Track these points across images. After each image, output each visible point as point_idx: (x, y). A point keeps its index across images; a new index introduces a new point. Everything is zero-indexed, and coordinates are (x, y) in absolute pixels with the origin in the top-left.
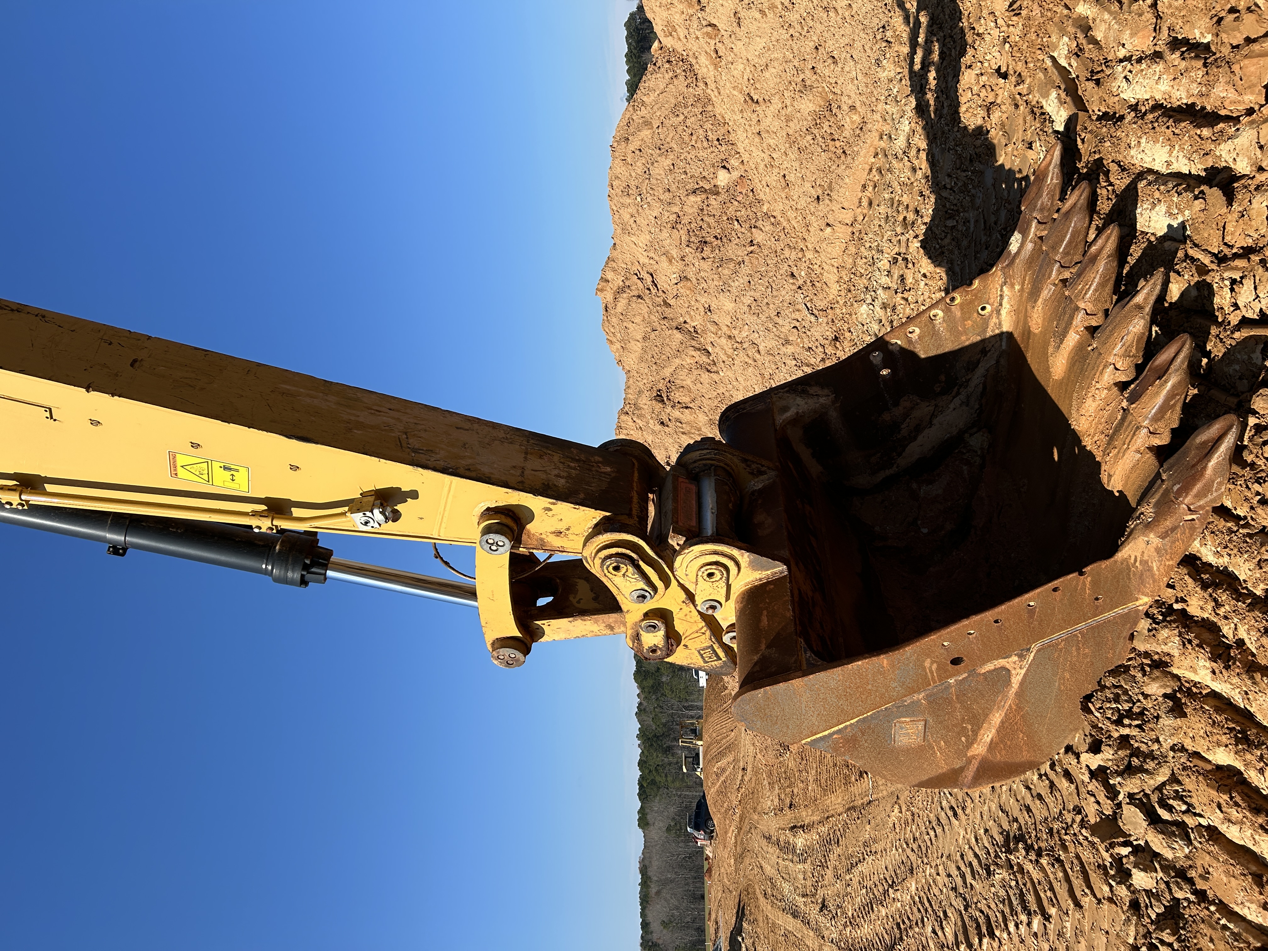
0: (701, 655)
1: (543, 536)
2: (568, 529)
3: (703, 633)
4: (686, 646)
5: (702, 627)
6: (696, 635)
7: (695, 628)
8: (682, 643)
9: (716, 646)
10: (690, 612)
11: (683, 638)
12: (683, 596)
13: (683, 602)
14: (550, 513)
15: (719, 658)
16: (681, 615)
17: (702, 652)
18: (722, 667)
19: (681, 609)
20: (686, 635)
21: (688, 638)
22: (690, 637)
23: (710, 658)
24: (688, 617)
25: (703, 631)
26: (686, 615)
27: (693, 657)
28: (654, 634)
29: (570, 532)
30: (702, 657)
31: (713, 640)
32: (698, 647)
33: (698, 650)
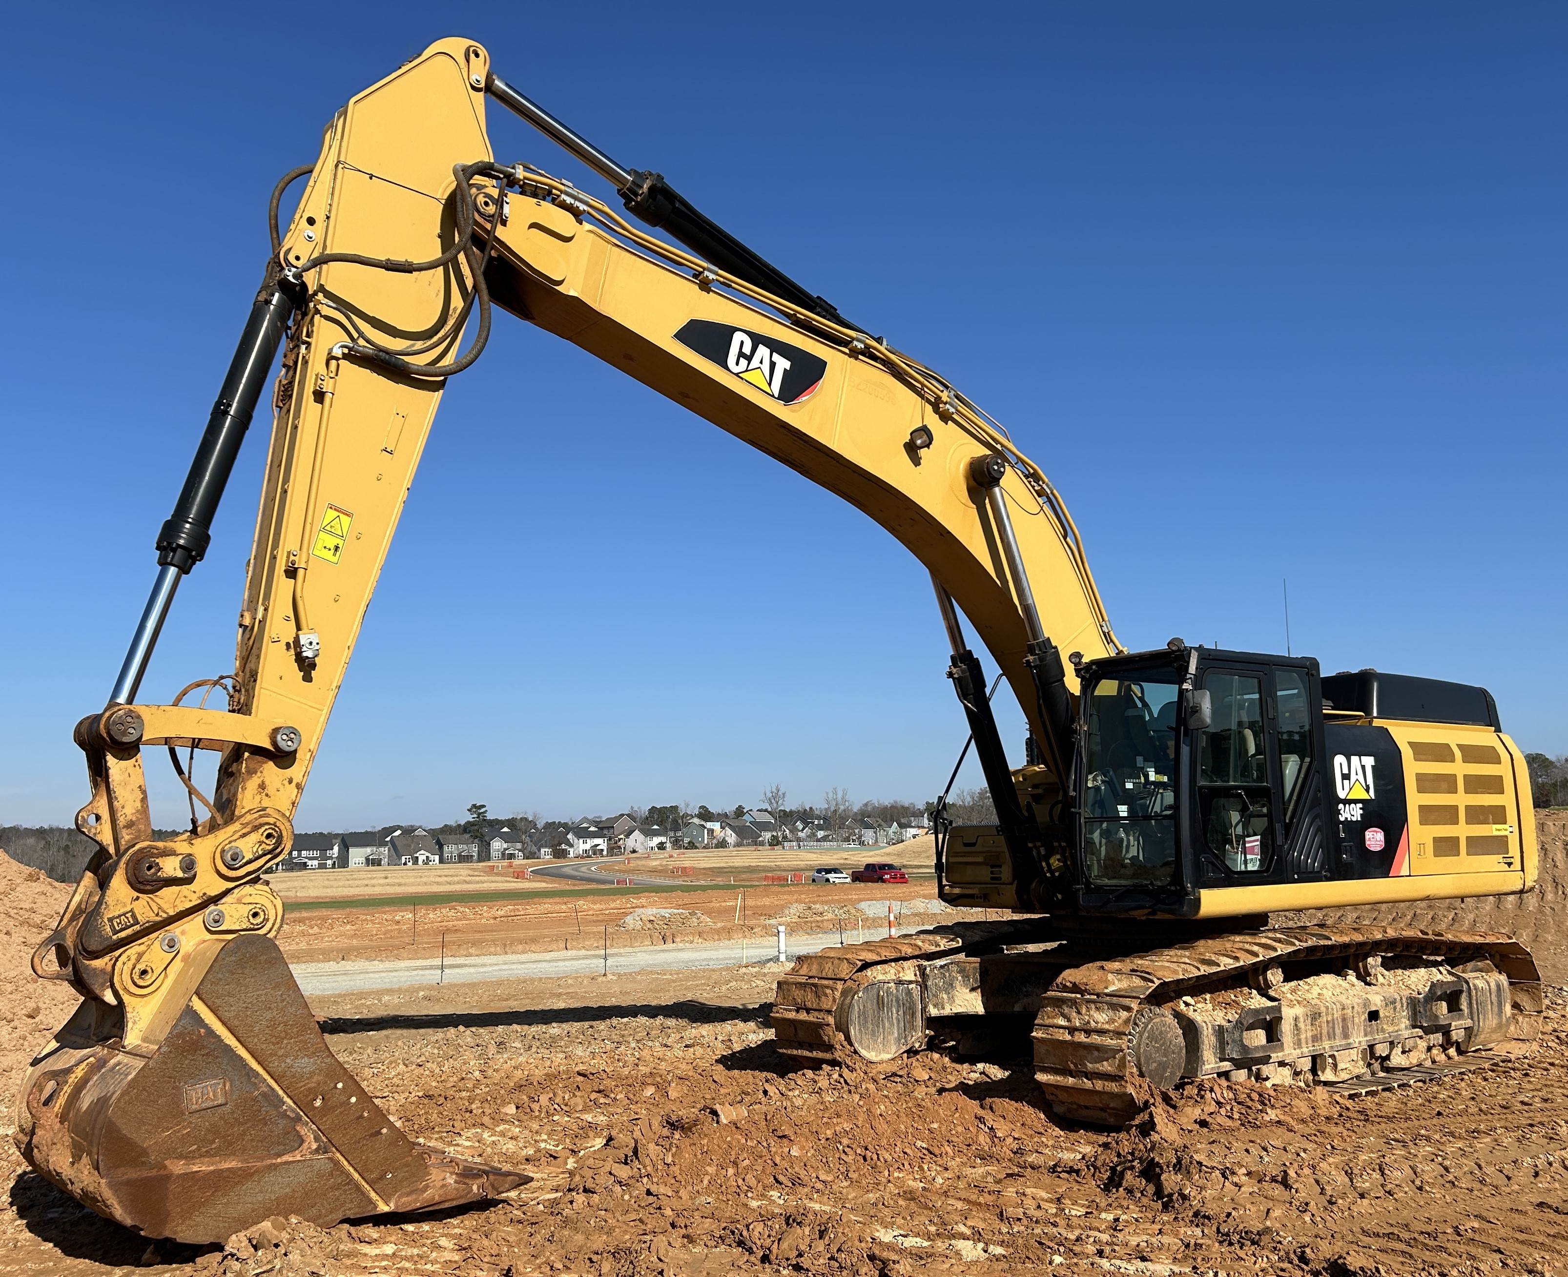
1: (259, 774)
2: (267, 795)
3: (157, 914)
4: (138, 899)
5: (166, 913)
6: (155, 908)
7: (165, 907)
8: (141, 895)
9: (137, 928)
10: (191, 902)
11: (150, 896)
13: (207, 894)
14: (286, 782)
15: (116, 932)
16: (185, 893)
17: (129, 915)
19: (194, 892)
20: (155, 899)
21: (149, 900)
22: (151, 902)
23: (118, 924)
24: (184, 899)
25: (161, 913)
26: (185, 897)
27: (119, 907)
28: (179, 868)
29: (264, 797)
31: (147, 925)
32: (136, 911)
33: (132, 911)
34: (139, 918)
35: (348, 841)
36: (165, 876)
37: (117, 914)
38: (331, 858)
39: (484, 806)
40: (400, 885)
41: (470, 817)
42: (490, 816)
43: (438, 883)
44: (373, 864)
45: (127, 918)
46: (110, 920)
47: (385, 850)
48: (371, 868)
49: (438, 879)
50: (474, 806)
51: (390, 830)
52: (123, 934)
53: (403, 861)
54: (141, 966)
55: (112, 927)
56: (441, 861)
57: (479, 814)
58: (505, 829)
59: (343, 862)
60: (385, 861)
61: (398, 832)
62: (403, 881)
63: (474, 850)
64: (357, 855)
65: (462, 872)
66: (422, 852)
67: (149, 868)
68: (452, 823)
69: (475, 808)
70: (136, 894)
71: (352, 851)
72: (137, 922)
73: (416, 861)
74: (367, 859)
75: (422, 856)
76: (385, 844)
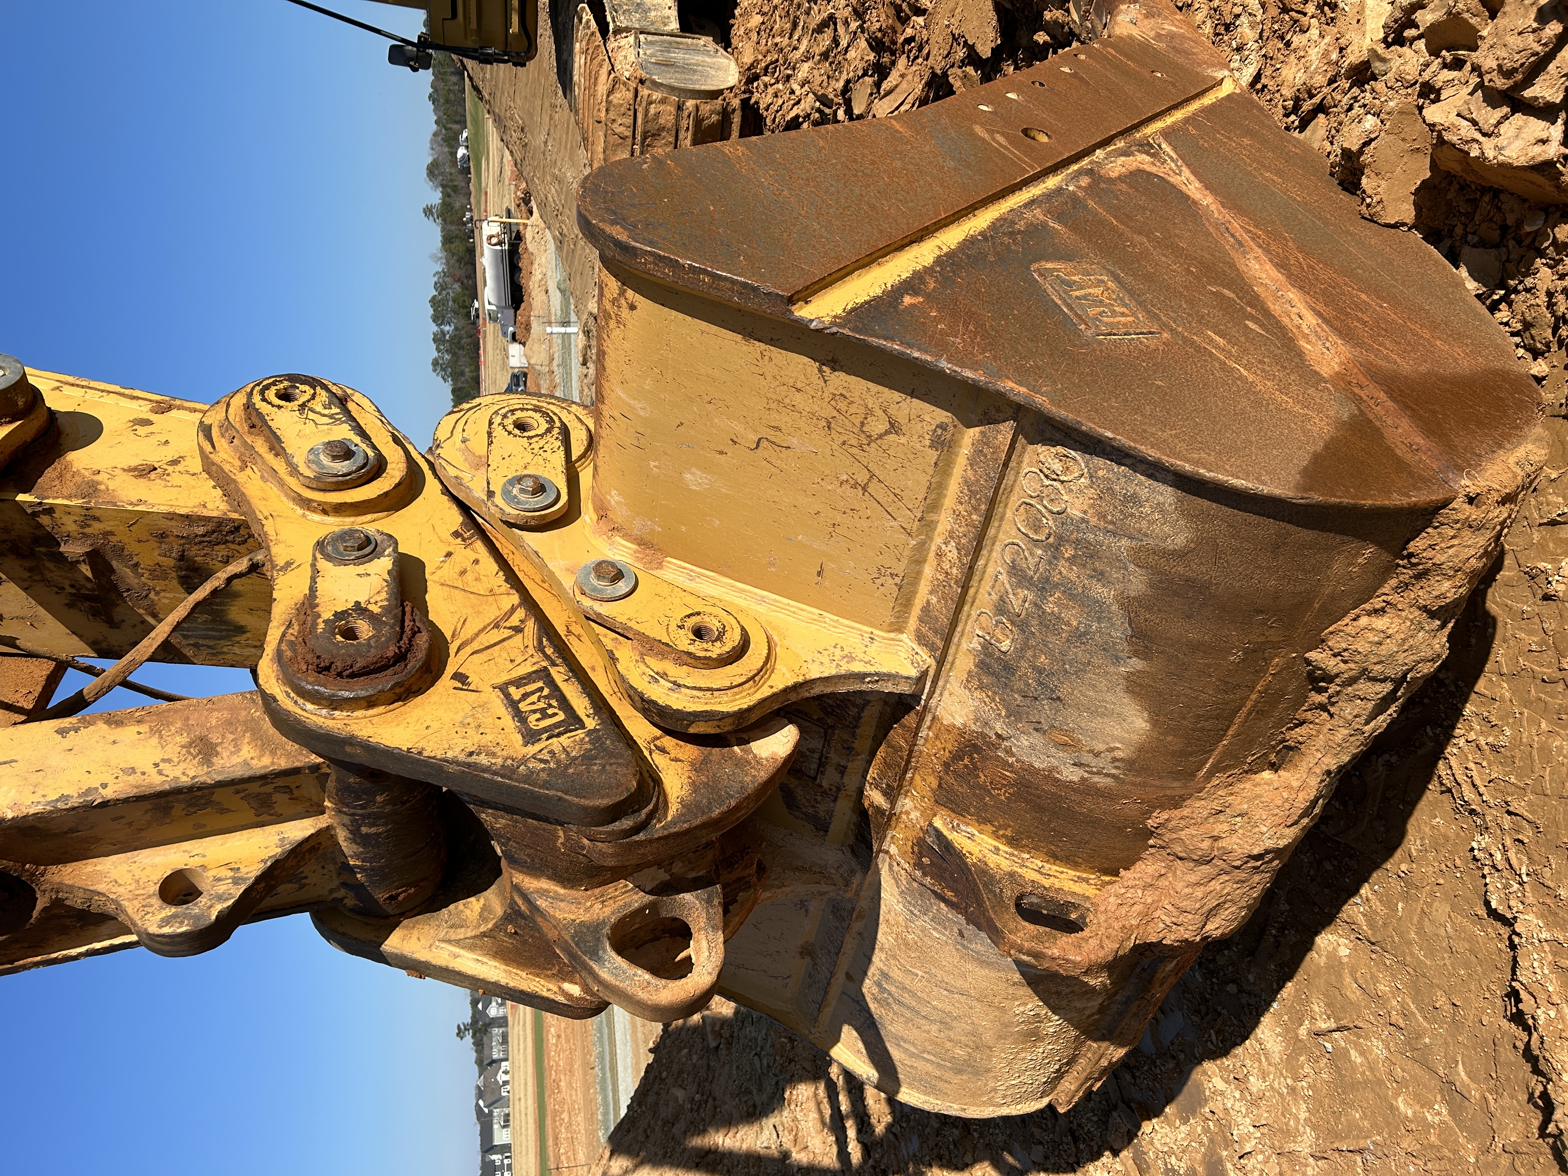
0: (513, 705)
1: (102, 476)
3: (518, 630)
4: (460, 678)
5: (513, 610)
6: (495, 636)
7: (492, 613)
8: (450, 670)
9: (559, 674)
10: (476, 562)
11: (452, 650)
12: (456, 518)
13: (456, 534)
15: (574, 720)
16: (449, 572)
17: (516, 693)
18: (587, 758)
19: (449, 555)
21: (468, 650)
22: (476, 646)
23: (544, 715)
24: (469, 577)
25: (515, 621)
26: (463, 573)
27: (488, 720)
28: (361, 569)
30: (520, 716)
31: (549, 651)
32: (505, 677)
33: (503, 689)
34: (527, 668)
35: (488, 1146)
36: (384, 595)
37: (509, 722)
38: (502, 1161)
39: (459, 1026)
40: (526, 1084)
41: (469, 1039)
42: (468, 1020)
43: (525, 1049)
44: (508, 1121)
45: (525, 696)
46: (531, 737)
47: (496, 1112)
48: (511, 1123)
49: (522, 1051)
50: (458, 1034)
51: (479, 1110)
52: (581, 704)
53: (506, 1094)
54: (684, 641)
55: (553, 732)
56: (506, 1060)
57: (466, 1029)
58: (480, 1006)
59: (505, 1149)
60: (506, 1111)
61: (481, 1103)
62: (523, 1082)
63: (496, 1031)
64: (501, 1137)
65: (516, 1031)
66: (498, 1078)
67: (350, 634)
68: (474, 1055)
69: (460, 1034)
70: (445, 682)
71: (496, 1142)
72: (543, 674)
73: (506, 1083)
74: (504, 1127)
75: (501, 1077)
76: (491, 1112)
